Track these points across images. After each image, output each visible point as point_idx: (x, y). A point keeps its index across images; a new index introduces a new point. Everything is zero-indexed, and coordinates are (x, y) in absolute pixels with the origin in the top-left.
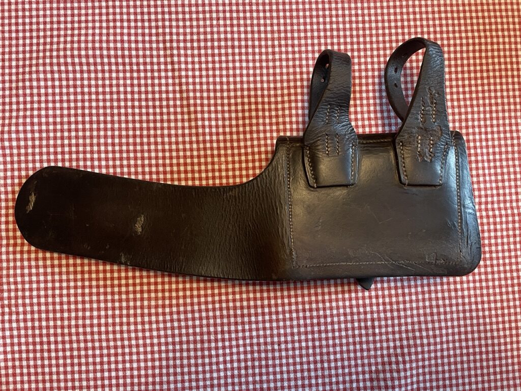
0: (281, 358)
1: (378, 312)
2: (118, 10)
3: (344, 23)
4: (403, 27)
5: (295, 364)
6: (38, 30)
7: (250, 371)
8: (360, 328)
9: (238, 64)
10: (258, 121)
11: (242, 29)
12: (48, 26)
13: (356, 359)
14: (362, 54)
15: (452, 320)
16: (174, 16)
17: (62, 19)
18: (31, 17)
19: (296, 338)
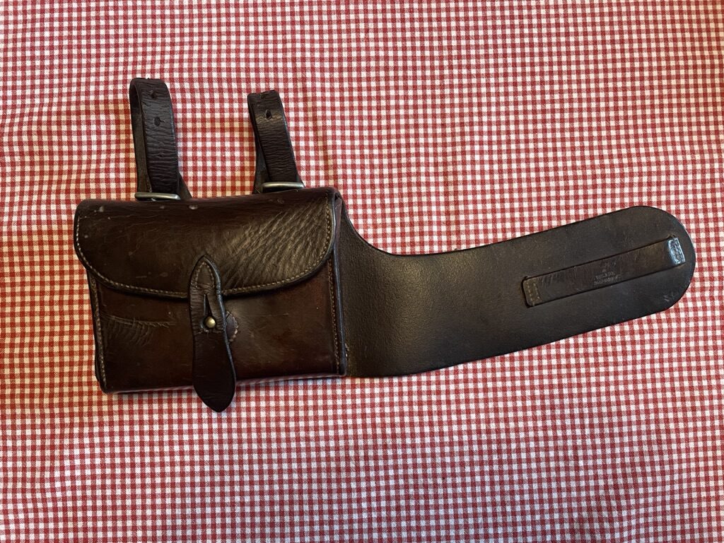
0: (446, 496)
1: (583, 437)
2: (233, 20)
3: (540, 35)
4: (622, 42)
5: (465, 506)
6: (126, 45)
7: (404, 513)
8: (557, 459)
9: (392, 93)
10: (419, 169)
11: (399, 44)
12: (140, 40)
13: (551, 501)
14: (565, 78)
15: (688, 450)
16: (307, 27)
17: (159, 31)
18: (117, 27)
19: (468, 469)
